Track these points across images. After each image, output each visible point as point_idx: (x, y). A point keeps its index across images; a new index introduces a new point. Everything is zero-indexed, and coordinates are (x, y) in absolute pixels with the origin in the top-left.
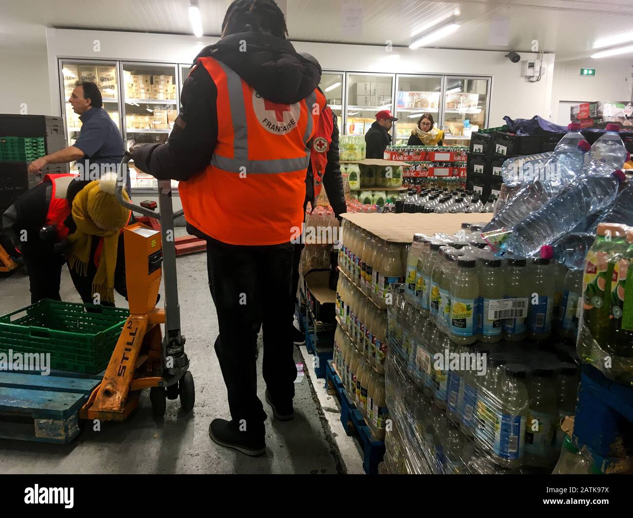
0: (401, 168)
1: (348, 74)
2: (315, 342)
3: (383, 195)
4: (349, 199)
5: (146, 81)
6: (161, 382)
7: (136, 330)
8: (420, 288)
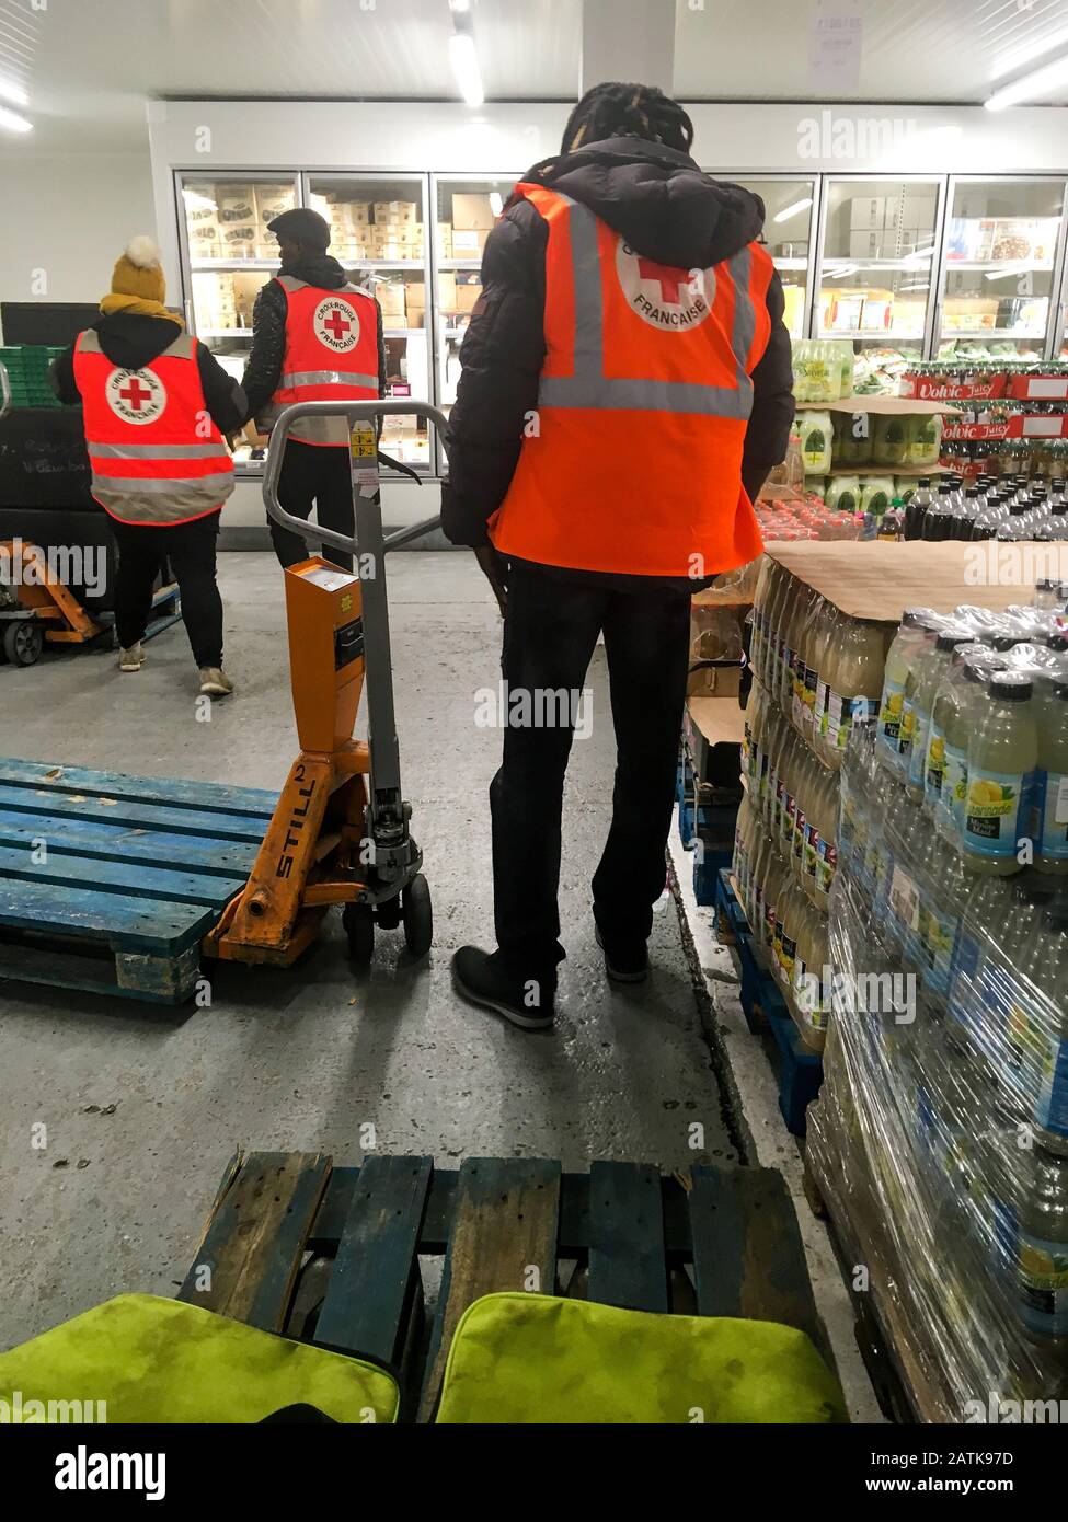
0: (938, 420)
1: (827, 179)
2: (695, 827)
3: (886, 487)
4: (801, 497)
5: (360, 217)
6: (363, 894)
7: (313, 785)
8: (909, 736)
